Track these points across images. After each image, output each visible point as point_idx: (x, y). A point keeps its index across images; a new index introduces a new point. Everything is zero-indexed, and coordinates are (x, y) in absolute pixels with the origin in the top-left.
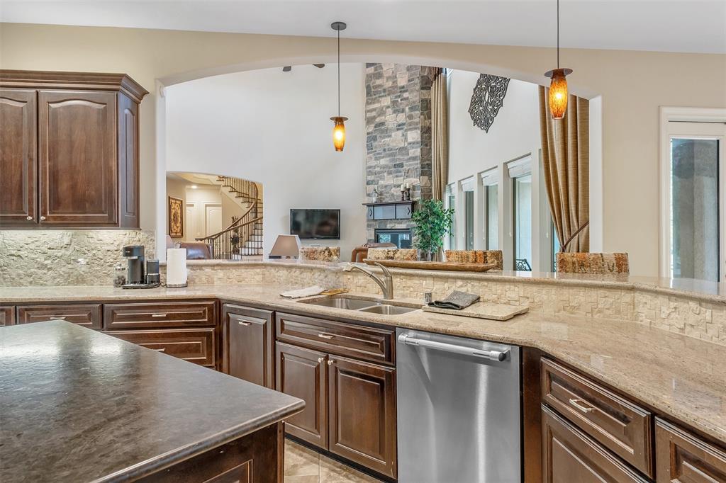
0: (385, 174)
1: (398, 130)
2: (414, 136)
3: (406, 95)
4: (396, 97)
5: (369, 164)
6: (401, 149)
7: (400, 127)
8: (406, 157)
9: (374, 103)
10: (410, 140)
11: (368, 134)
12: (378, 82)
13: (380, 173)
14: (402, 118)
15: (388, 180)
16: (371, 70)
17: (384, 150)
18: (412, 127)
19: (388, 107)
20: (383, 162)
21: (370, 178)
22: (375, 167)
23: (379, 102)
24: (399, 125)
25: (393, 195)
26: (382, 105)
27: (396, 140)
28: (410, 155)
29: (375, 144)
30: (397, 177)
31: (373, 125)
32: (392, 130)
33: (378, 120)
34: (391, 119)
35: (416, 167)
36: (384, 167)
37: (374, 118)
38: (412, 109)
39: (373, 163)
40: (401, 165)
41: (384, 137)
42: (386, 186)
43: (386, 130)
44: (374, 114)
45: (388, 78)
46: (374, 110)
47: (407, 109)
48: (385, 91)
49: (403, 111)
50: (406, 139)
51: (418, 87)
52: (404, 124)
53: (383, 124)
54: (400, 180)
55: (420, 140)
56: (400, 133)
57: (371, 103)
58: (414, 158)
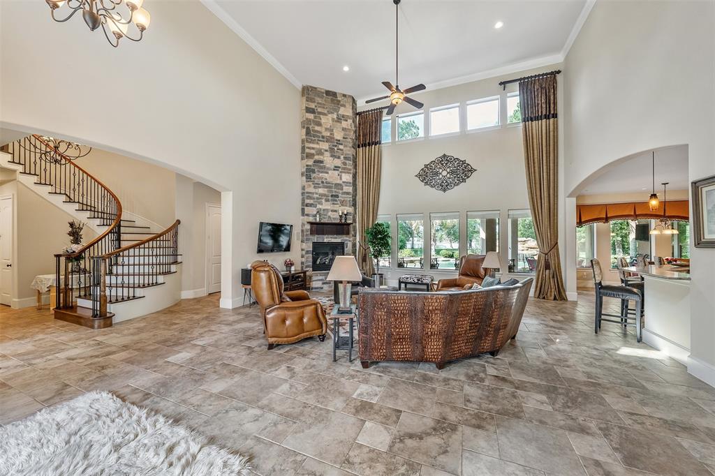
0: (323, 201)
1: (334, 170)
2: (347, 177)
3: (341, 147)
4: (333, 146)
5: (307, 190)
6: (337, 185)
7: (336, 168)
8: (341, 191)
9: (313, 143)
10: (344, 179)
11: (307, 166)
12: (317, 128)
13: (318, 198)
14: (338, 162)
15: (326, 206)
16: (311, 116)
17: (323, 182)
18: (346, 170)
19: (326, 151)
20: (321, 191)
21: (307, 201)
22: (313, 193)
23: (318, 143)
24: (335, 167)
25: (329, 217)
26: (321, 147)
27: (332, 177)
28: (344, 191)
29: (313, 175)
30: (333, 204)
31: (313, 160)
32: (329, 169)
33: (317, 157)
34: (328, 160)
35: (348, 199)
36: (322, 195)
37: (313, 155)
38: (345, 158)
39: (311, 189)
40: (337, 196)
41: (322, 172)
42: (324, 210)
43: (325, 167)
44: (313, 151)
45: (326, 129)
46: (313, 148)
47: (342, 157)
48: (323, 137)
49: (339, 158)
50: (341, 178)
51: (351, 145)
52: (339, 167)
53: (322, 162)
54: (336, 207)
55: (351, 181)
56: (336, 172)
57: (310, 142)
58: (348, 193)
